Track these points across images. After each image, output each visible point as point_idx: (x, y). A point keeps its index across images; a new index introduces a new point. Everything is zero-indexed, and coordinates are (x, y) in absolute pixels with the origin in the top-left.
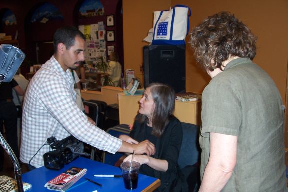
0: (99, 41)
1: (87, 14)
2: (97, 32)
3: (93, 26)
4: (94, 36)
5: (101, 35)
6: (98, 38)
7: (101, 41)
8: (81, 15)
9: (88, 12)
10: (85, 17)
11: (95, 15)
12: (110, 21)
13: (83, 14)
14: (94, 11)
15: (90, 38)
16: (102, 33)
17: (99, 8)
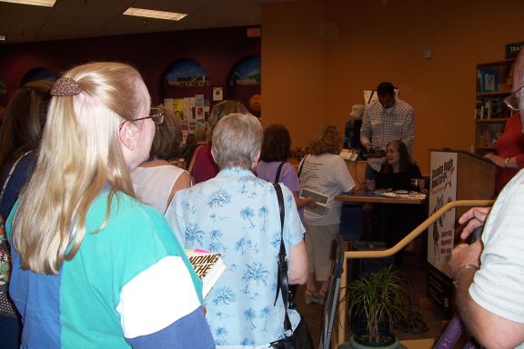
0: (195, 121)
1: (178, 83)
2: (194, 109)
3: (186, 99)
4: (188, 114)
5: (199, 113)
6: (194, 117)
7: (199, 121)
8: (168, 84)
9: (179, 80)
10: (174, 87)
11: (191, 84)
12: (218, 93)
13: (171, 83)
14: (190, 79)
15: (182, 116)
16: (202, 109)
17: (198, 75)
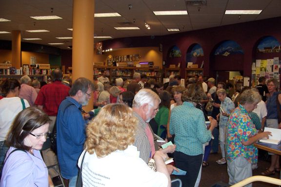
0: (273, 73)
1: (264, 50)
2: (272, 66)
3: (268, 60)
4: (269, 69)
5: (276, 68)
6: (272, 71)
7: (275, 73)
8: (259, 51)
9: (265, 48)
10: (262, 52)
11: (271, 51)
13: (260, 50)
14: (271, 48)
15: (265, 70)
16: (277, 66)
17: (276, 46)
